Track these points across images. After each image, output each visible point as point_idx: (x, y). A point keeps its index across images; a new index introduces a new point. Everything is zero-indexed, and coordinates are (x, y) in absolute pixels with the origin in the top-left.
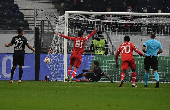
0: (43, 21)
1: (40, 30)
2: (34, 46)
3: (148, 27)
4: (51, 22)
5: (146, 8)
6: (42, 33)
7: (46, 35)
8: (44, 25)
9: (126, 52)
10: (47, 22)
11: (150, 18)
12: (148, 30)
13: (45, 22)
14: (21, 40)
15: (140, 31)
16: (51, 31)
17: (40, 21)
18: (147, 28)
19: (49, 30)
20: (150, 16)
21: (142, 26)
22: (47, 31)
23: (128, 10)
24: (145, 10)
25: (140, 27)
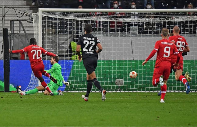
0: (13, 20)
1: (9, 32)
2: (2, 51)
3: (139, 25)
4: (23, 22)
5: (134, 3)
6: (12, 35)
7: (16, 37)
8: (14, 25)
9: (37, 58)
10: (18, 22)
11: (141, 15)
12: (139, 29)
13: (15, 22)
14: (91, 40)
15: (129, 30)
16: (22, 32)
17: (10, 21)
18: (137, 27)
19: (20, 31)
20: (140, 13)
21: (132, 25)
22: (18, 33)
23: (114, 6)
24: (134, 6)
25: (128, 26)
